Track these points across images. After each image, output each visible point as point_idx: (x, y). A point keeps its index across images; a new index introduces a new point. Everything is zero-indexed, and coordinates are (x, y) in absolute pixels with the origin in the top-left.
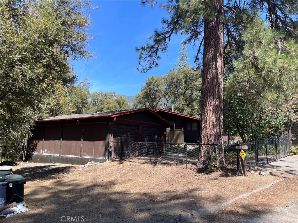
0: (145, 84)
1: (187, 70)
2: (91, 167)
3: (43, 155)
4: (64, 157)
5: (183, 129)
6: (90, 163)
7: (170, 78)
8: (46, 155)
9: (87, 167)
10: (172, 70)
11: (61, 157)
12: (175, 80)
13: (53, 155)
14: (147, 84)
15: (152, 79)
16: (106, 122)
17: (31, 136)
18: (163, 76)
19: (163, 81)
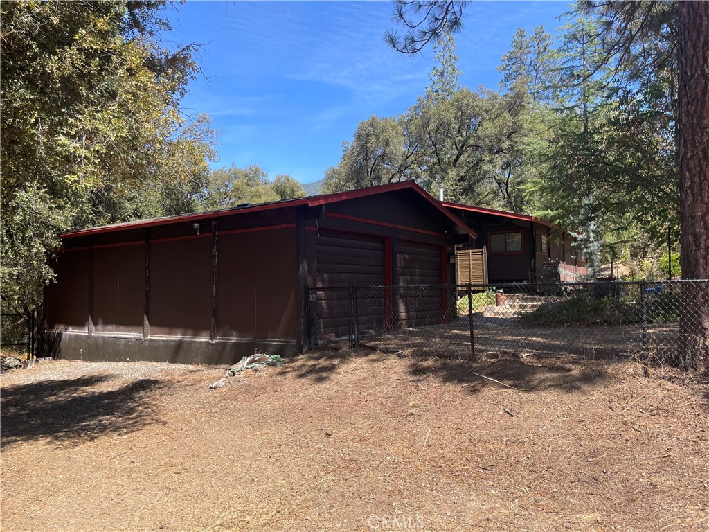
0: (354, 139)
1: (465, 97)
2: (258, 374)
3: (93, 337)
4: (158, 341)
5: (484, 250)
6: (249, 359)
7: (419, 121)
8: (103, 337)
9: (243, 373)
10: (423, 97)
11: (150, 340)
12: (432, 127)
13: (123, 336)
14: (359, 137)
15: (371, 125)
16: (294, 225)
17: (51, 280)
18: (397, 118)
19: (400, 130)
